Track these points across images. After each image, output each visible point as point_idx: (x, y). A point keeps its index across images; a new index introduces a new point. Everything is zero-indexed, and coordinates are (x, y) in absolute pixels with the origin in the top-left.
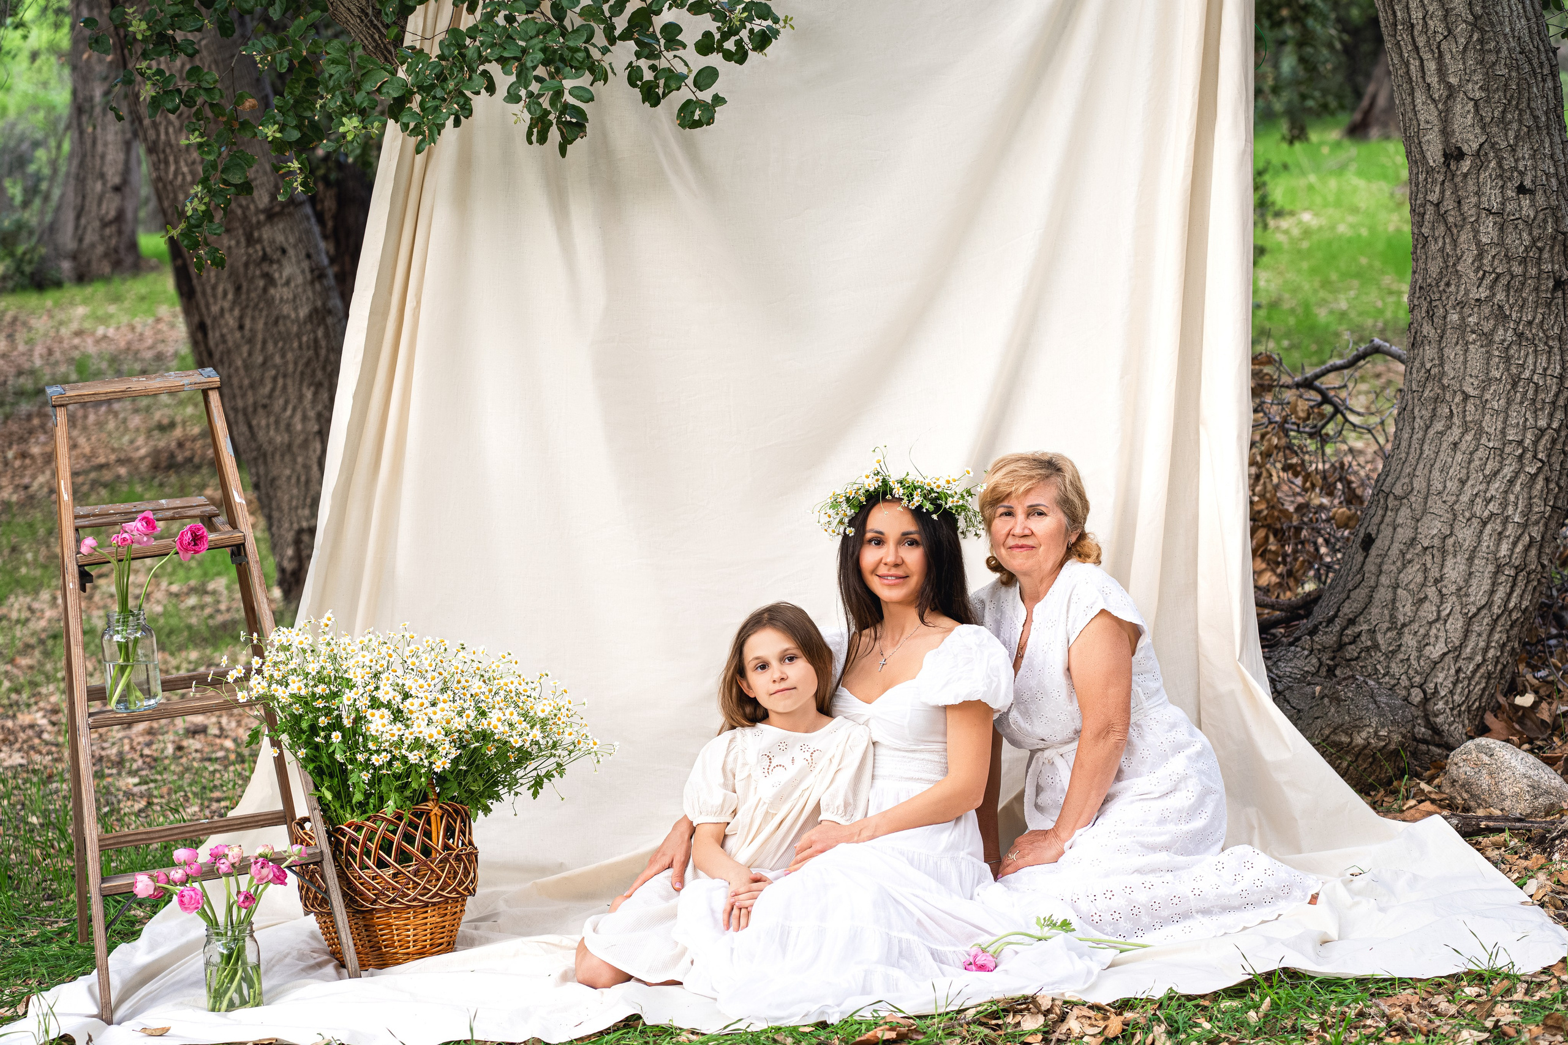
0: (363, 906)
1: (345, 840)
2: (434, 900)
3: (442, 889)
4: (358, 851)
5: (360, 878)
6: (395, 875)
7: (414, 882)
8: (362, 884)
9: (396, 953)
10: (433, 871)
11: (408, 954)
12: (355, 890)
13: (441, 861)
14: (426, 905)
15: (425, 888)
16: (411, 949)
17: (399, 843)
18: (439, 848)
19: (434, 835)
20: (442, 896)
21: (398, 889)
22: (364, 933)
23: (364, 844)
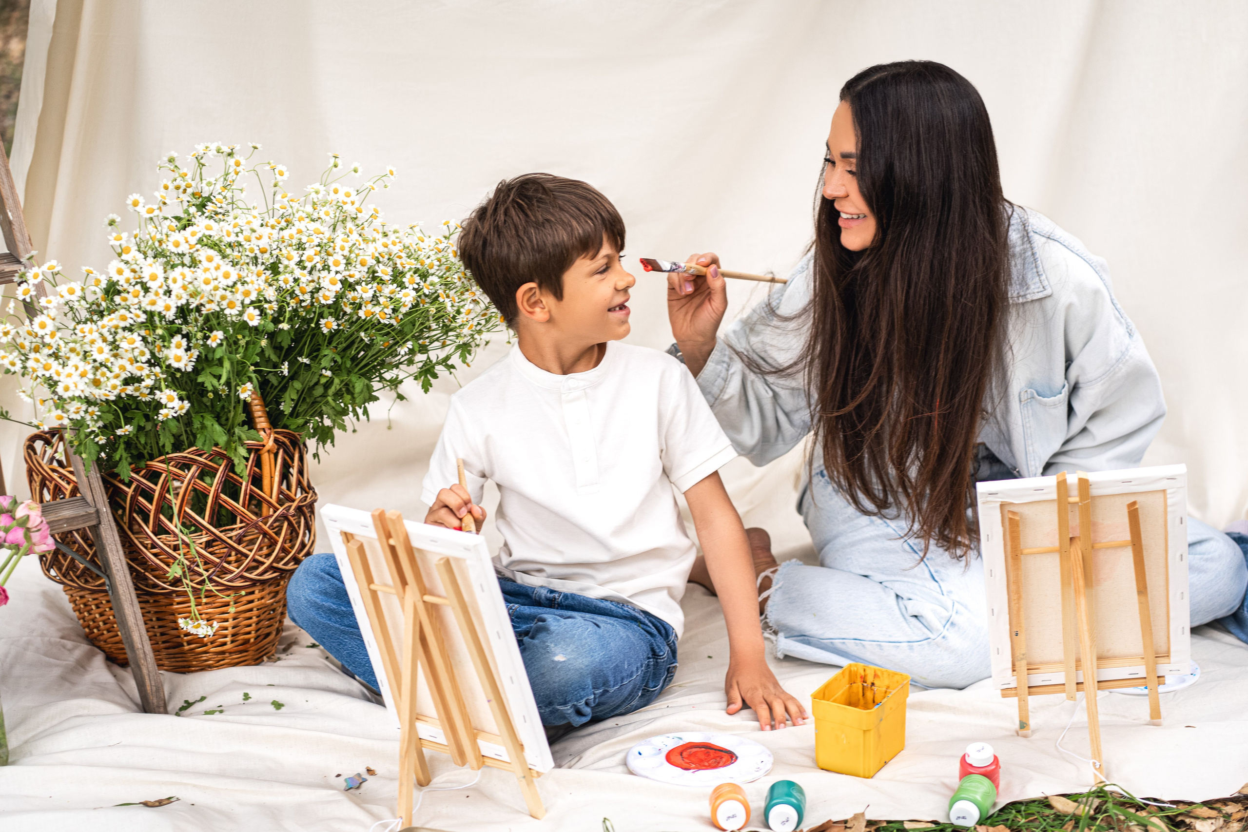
0: (155, 586)
1: (130, 491)
2: (267, 576)
3: (278, 559)
4: (152, 508)
5: (155, 545)
6: (208, 545)
7: (238, 552)
8: (155, 555)
9: (206, 652)
10: (265, 534)
11: (223, 653)
12: (144, 562)
13: (276, 521)
14: (254, 583)
15: (255, 560)
16: (229, 646)
17: (217, 497)
18: (273, 501)
19: (266, 482)
20: (276, 570)
21: (213, 562)
22: (156, 624)
23: (162, 497)
